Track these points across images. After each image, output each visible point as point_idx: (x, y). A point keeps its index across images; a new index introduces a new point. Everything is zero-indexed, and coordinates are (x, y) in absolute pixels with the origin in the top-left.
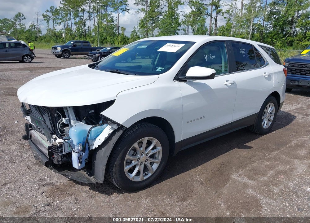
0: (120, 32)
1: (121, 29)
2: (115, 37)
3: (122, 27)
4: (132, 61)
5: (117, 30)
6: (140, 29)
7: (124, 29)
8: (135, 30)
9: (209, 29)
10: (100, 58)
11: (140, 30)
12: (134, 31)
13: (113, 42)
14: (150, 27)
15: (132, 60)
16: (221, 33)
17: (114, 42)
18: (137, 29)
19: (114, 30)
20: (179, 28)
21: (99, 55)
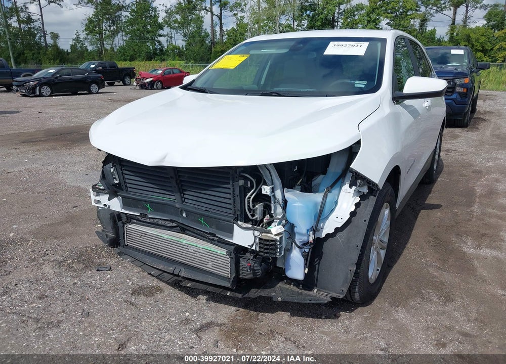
0: (49, 41)
1: (50, 35)
2: (41, 51)
3: (52, 33)
4: (100, 91)
5: (43, 38)
6: (87, 35)
7: (55, 36)
8: (78, 37)
9: (210, 34)
10: (38, 88)
11: (89, 37)
12: (77, 39)
13: (38, 60)
14: (107, 32)
15: (99, 89)
16: (232, 39)
17: (40, 60)
18: (83, 35)
19: (37, 38)
20: (161, 32)
21: (36, 83)
